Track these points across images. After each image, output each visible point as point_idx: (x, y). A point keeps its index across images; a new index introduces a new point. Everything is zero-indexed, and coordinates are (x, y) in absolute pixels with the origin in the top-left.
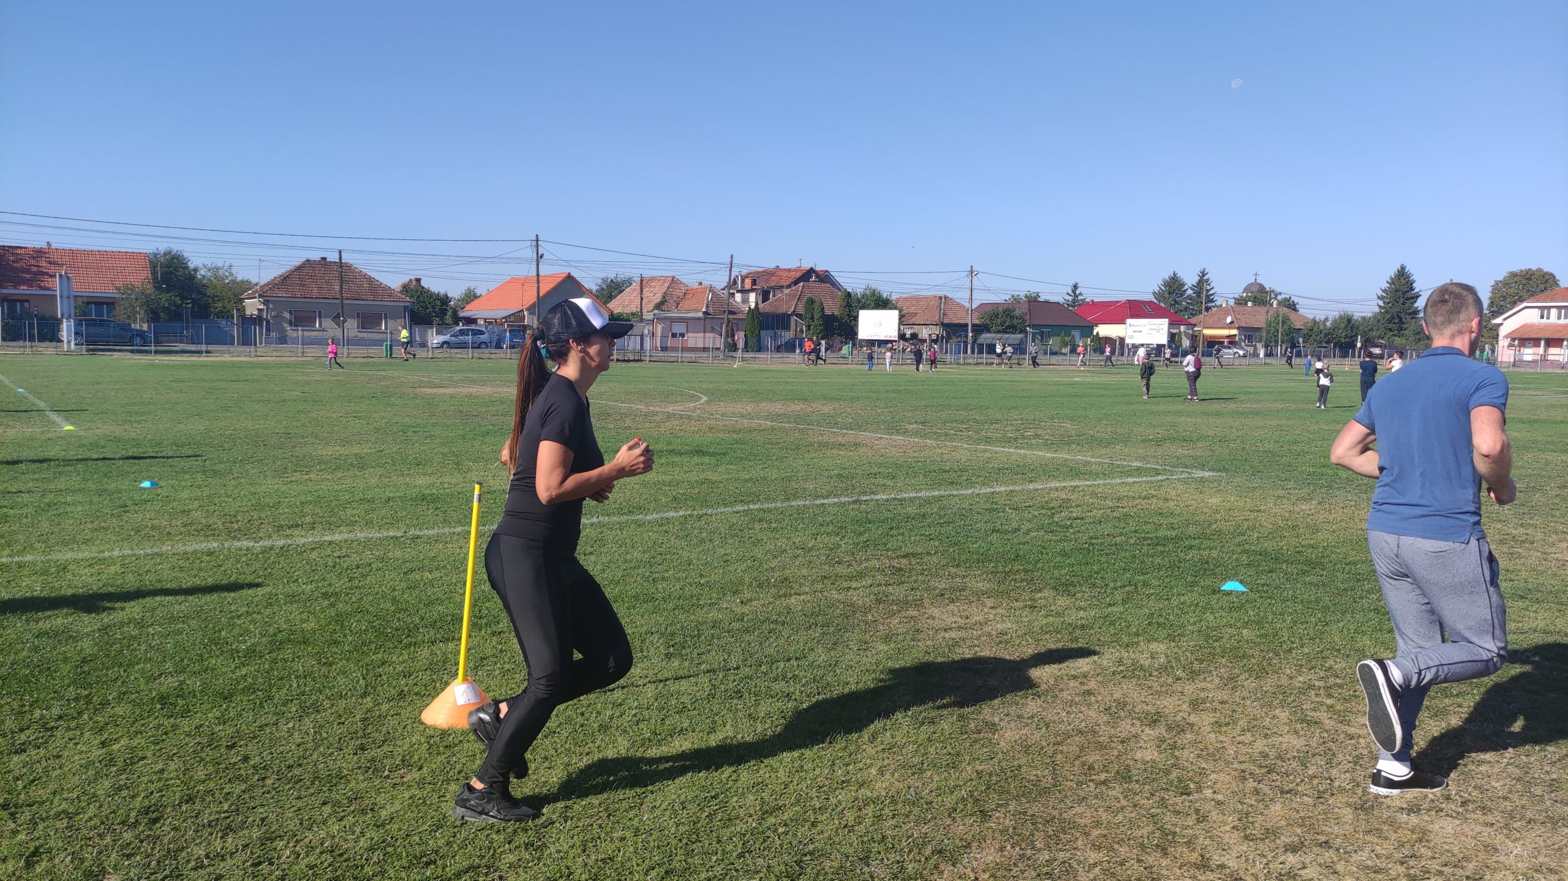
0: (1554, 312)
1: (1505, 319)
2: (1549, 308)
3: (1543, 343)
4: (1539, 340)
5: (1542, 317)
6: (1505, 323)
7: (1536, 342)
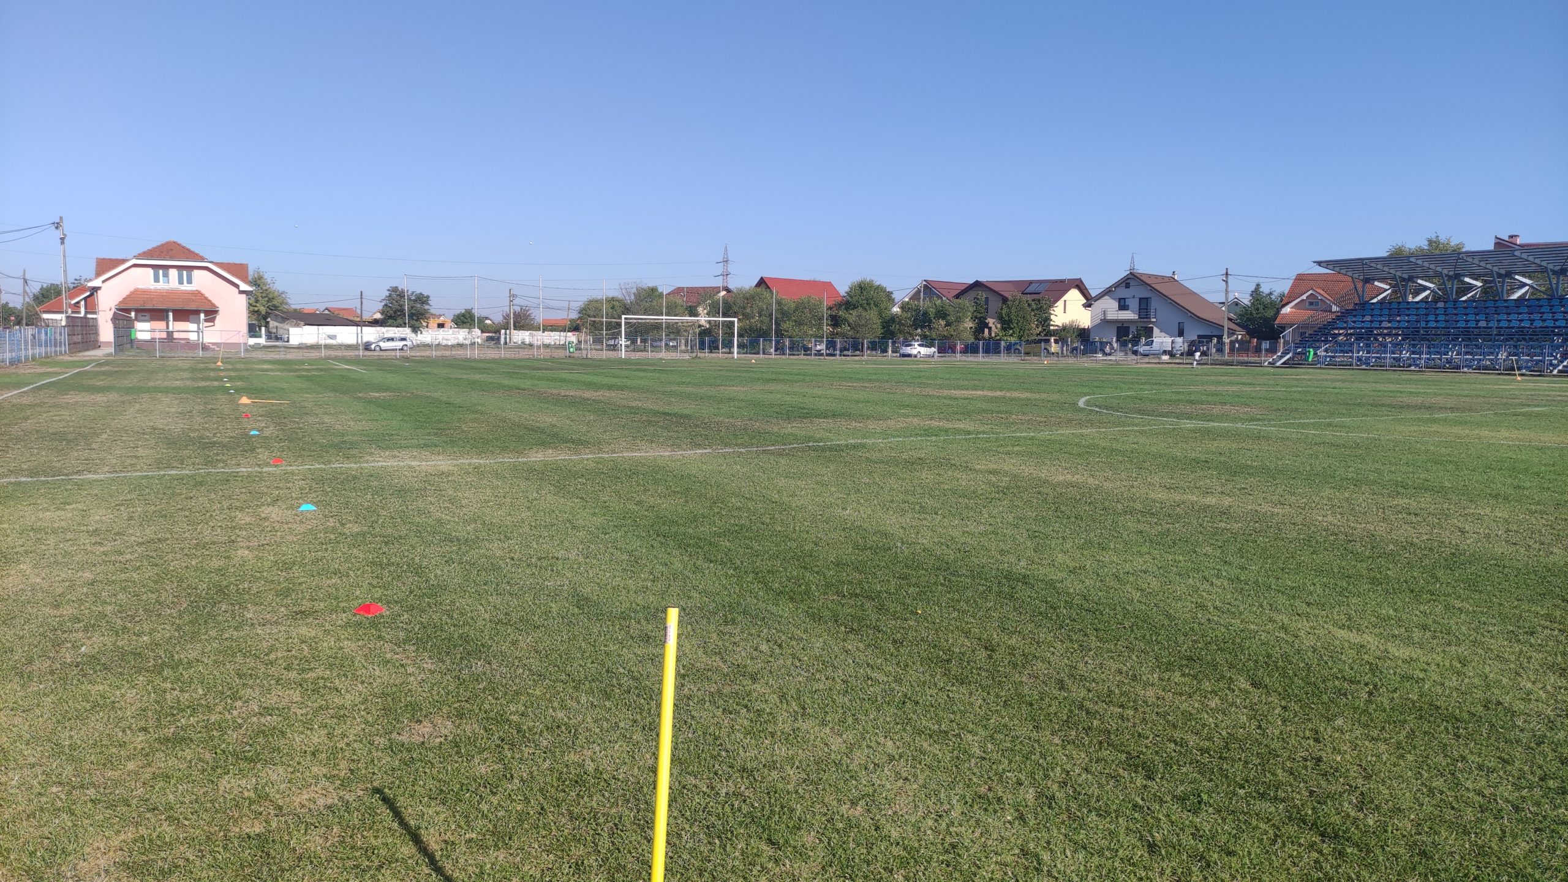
0: (173, 273)
1: (104, 282)
2: (166, 268)
3: (171, 315)
4: (167, 311)
5: (157, 280)
6: (105, 286)
7: (157, 314)
